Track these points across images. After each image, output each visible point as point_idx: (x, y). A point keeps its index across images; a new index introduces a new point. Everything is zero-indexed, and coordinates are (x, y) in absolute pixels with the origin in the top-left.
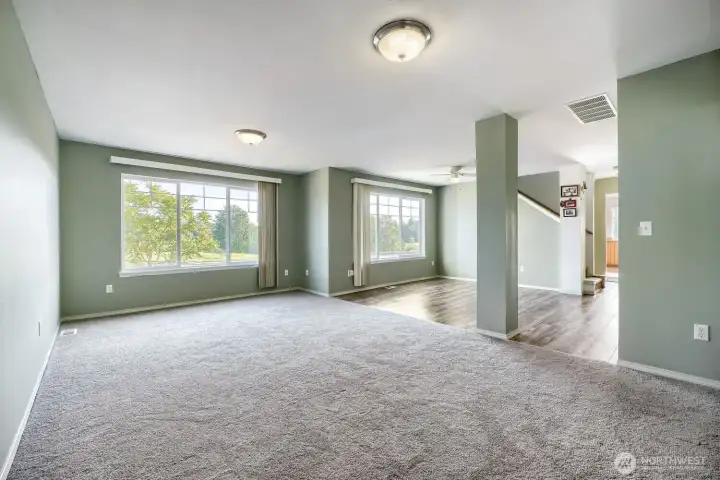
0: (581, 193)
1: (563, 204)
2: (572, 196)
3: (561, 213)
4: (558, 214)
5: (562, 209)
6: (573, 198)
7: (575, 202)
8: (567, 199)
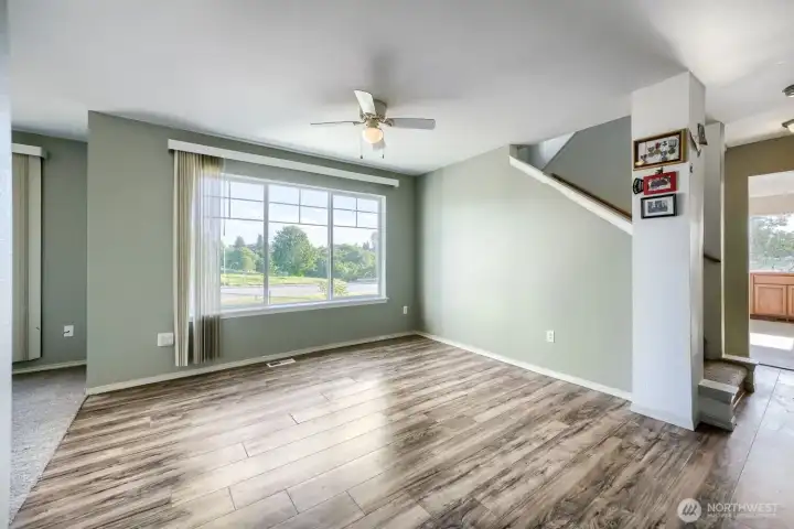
0: (691, 153)
1: (639, 186)
2: (665, 161)
3: (636, 211)
4: (628, 216)
5: (636, 199)
6: (667, 169)
7: (673, 177)
8: (652, 171)
